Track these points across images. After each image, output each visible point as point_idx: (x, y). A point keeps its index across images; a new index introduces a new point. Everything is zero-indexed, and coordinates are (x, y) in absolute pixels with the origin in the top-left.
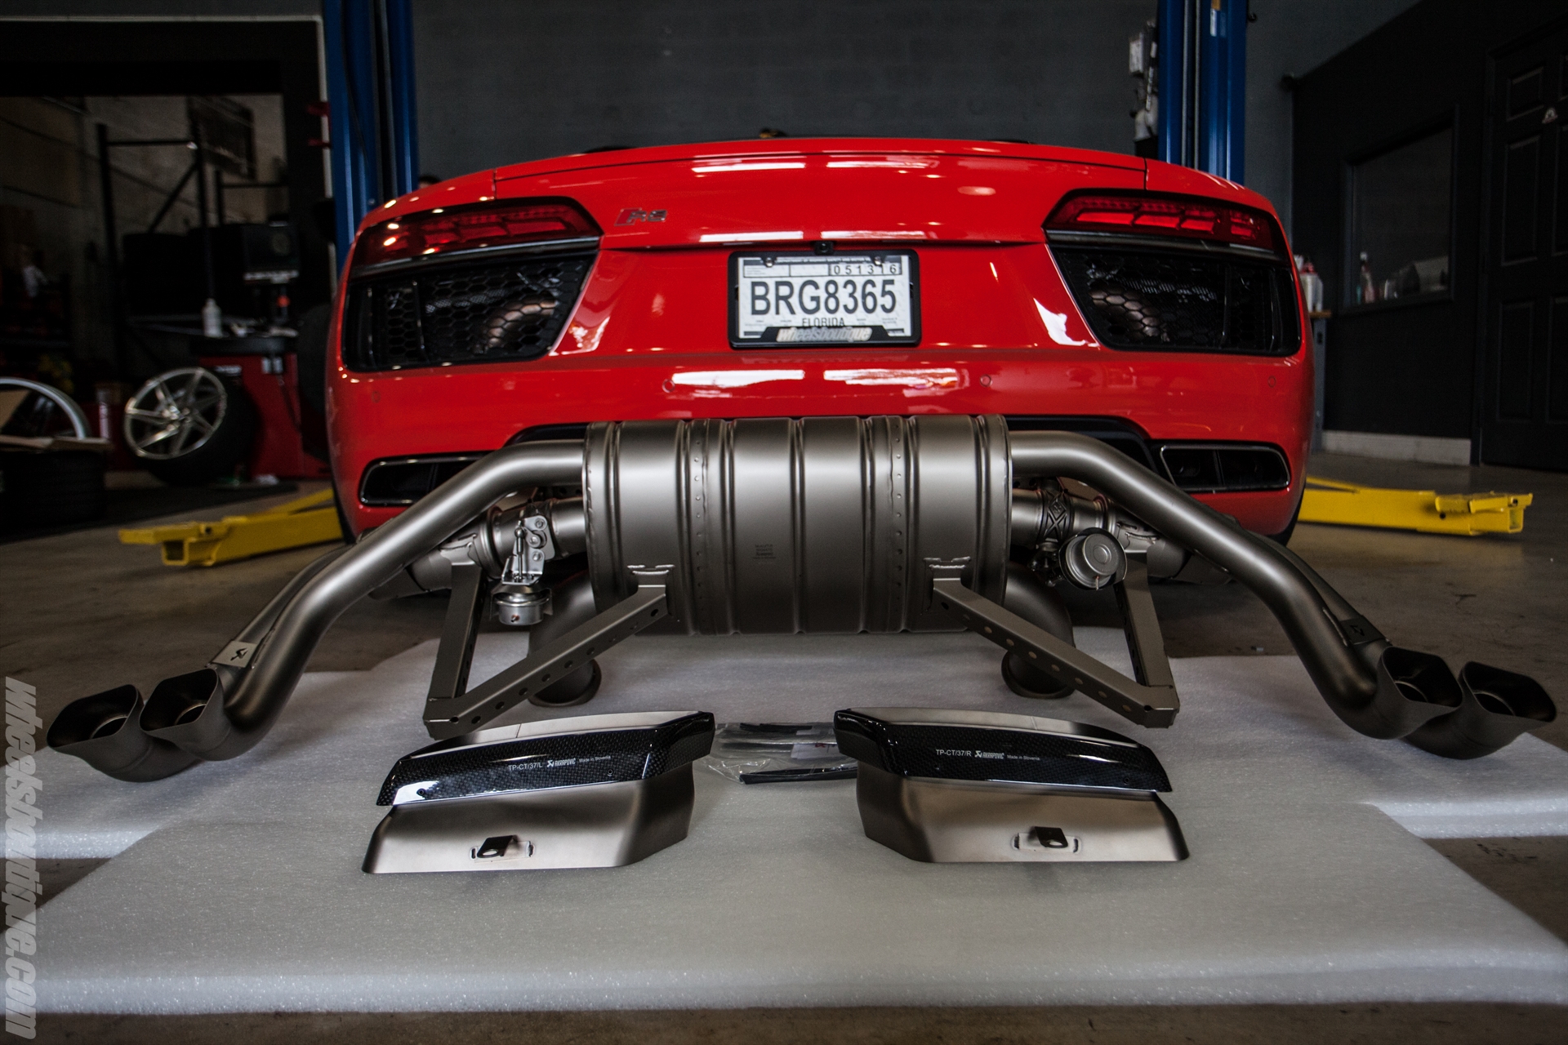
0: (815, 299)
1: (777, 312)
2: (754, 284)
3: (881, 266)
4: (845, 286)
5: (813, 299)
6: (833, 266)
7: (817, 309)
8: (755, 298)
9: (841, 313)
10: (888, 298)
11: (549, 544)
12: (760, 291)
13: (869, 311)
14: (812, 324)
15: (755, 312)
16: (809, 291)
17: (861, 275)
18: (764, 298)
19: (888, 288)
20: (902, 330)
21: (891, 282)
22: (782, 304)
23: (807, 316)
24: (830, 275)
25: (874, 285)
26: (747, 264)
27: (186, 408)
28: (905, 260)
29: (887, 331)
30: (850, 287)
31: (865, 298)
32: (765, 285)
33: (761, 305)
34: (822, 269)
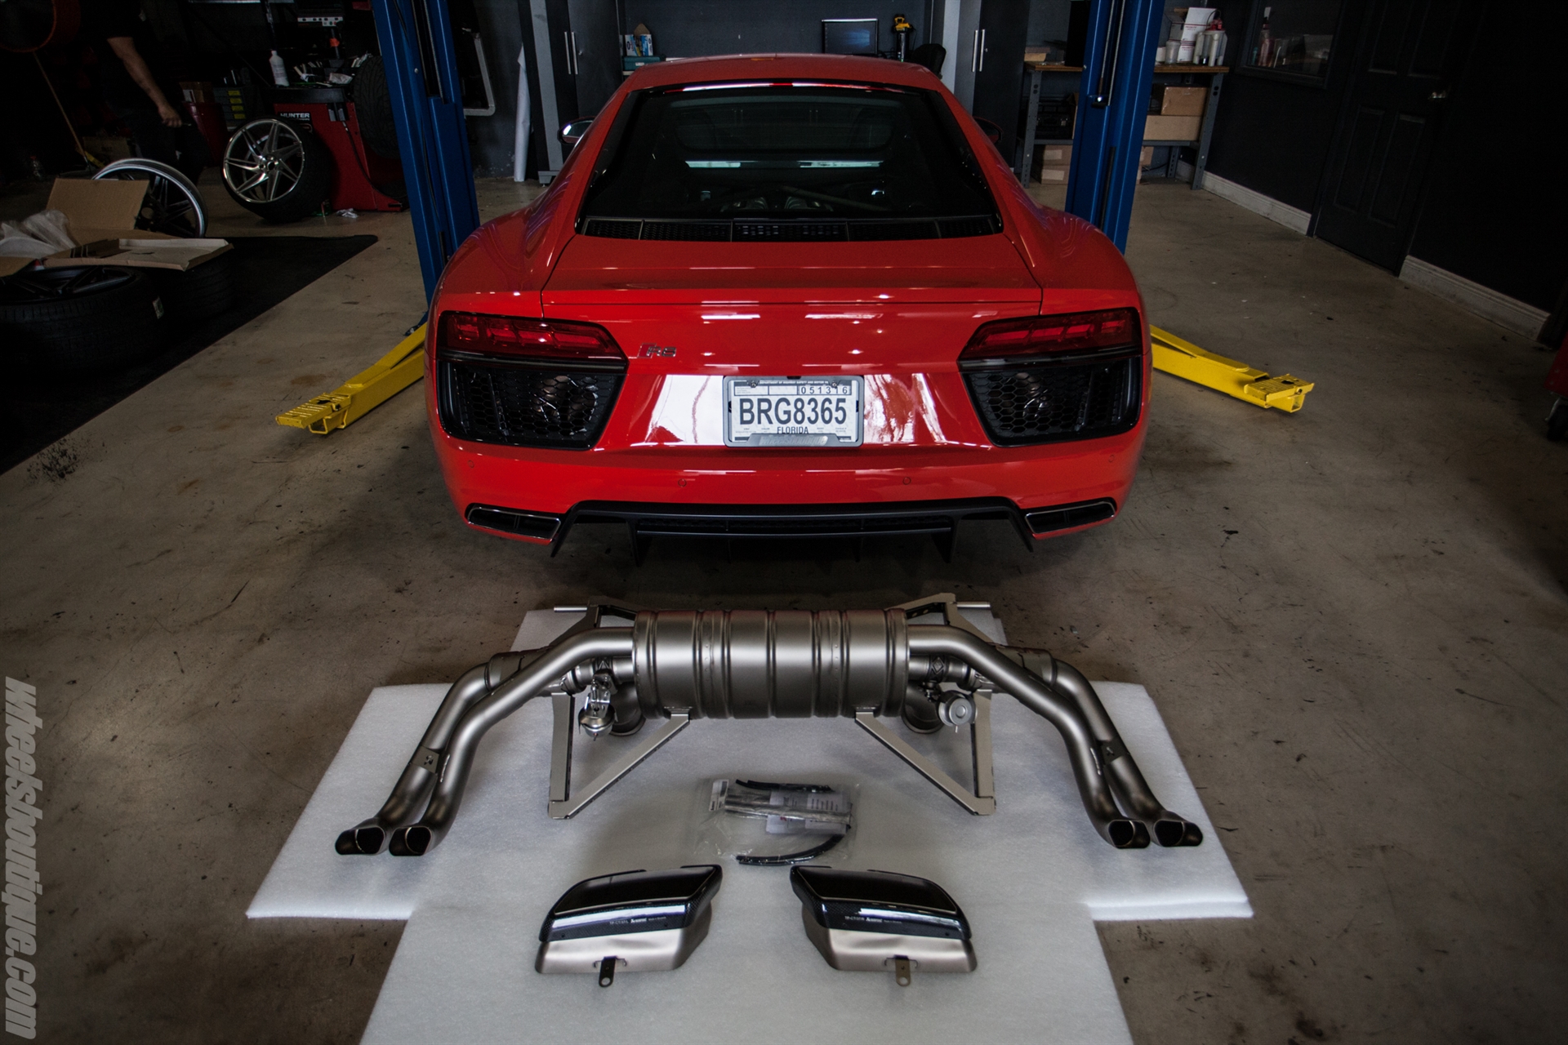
0: (787, 413)
1: (759, 422)
2: (742, 401)
3: (836, 387)
4: (809, 403)
5: (785, 412)
6: (801, 387)
7: (788, 420)
8: (743, 411)
9: (806, 423)
10: (841, 412)
12: (747, 406)
13: (827, 422)
14: (785, 431)
15: (743, 422)
16: (783, 406)
17: (821, 394)
18: (749, 411)
19: (841, 405)
20: (850, 438)
21: (843, 400)
22: (763, 415)
23: (781, 425)
24: (798, 394)
25: (830, 403)
26: (736, 384)
27: (272, 155)
28: (854, 383)
29: (839, 438)
30: (813, 404)
31: (823, 413)
32: (750, 401)
33: (747, 417)
34: (792, 390)
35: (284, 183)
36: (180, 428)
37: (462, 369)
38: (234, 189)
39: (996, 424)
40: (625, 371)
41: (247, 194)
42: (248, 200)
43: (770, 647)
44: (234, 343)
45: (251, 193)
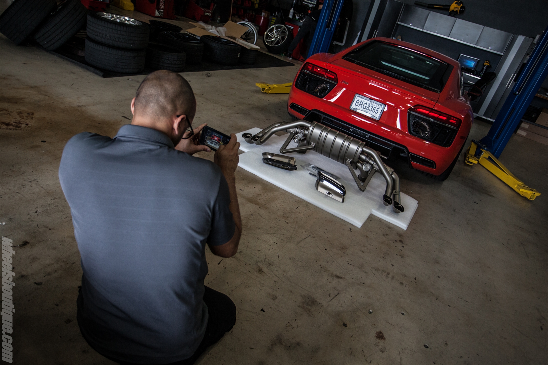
0: (366, 107)
1: (359, 106)
2: (357, 100)
3: (379, 105)
4: (371, 106)
6: (371, 102)
7: (365, 108)
8: (356, 102)
9: (369, 110)
10: (377, 111)
11: (303, 134)
12: (358, 102)
13: (373, 112)
15: (355, 105)
16: (365, 105)
17: (375, 105)
18: (358, 103)
19: (378, 109)
20: (376, 117)
21: (379, 109)
22: (360, 105)
23: (363, 109)
24: (370, 104)
25: (376, 108)
26: (358, 96)
27: (278, 34)
28: (383, 106)
29: (374, 117)
30: (372, 107)
31: (373, 110)
32: (359, 101)
33: (357, 104)
34: (369, 102)
35: (278, 42)
36: (234, 79)
37: (305, 74)
38: (265, 39)
39: (412, 129)
40: (336, 85)
41: (267, 42)
42: (267, 44)
43: (336, 137)
44: (250, 71)
45: (268, 42)
